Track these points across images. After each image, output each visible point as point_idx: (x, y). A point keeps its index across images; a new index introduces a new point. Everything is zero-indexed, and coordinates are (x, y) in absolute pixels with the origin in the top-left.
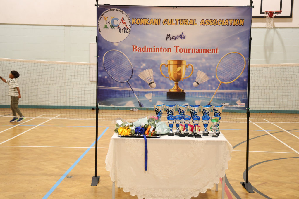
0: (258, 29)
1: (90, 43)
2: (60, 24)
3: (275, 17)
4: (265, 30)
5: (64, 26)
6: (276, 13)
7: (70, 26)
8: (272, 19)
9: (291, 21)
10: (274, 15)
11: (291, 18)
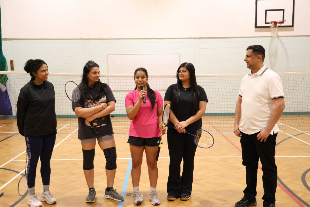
0: (263, 38)
1: (108, 55)
2: (80, 38)
3: (279, 27)
4: (270, 38)
5: (83, 39)
6: (279, 23)
7: (89, 39)
8: (277, 28)
9: (293, 30)
10: (278, 25)
11: (292, 27)
